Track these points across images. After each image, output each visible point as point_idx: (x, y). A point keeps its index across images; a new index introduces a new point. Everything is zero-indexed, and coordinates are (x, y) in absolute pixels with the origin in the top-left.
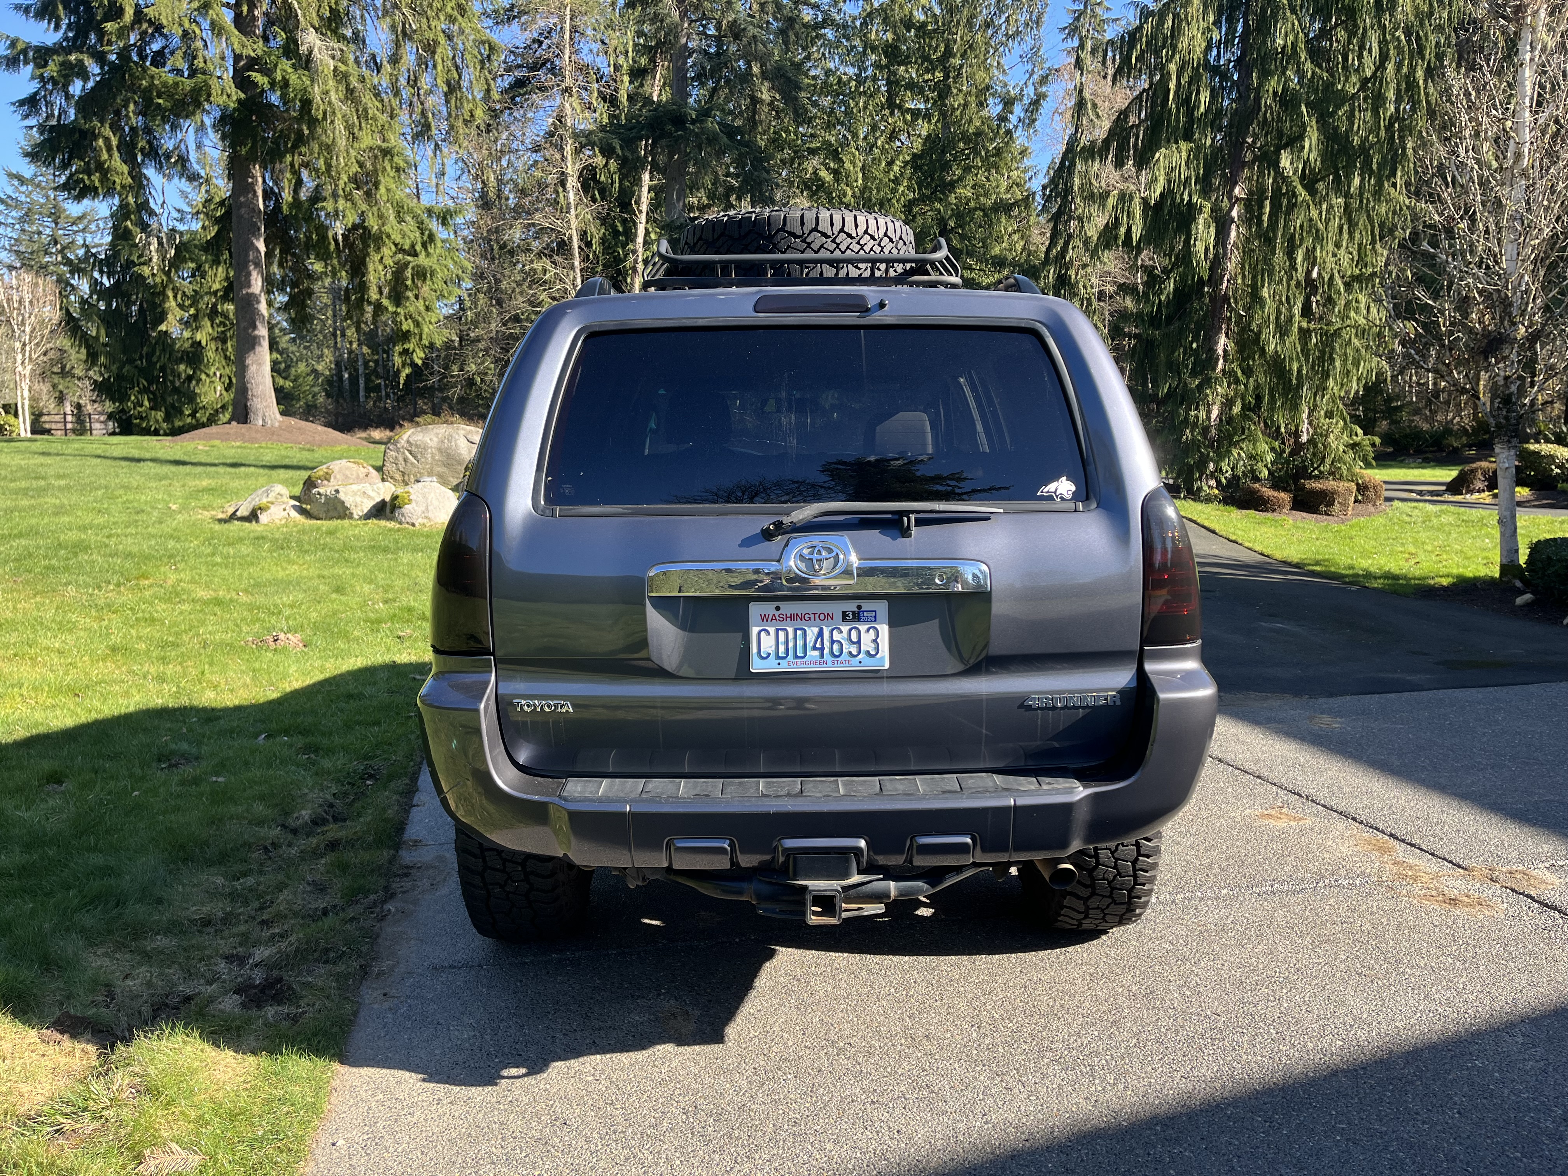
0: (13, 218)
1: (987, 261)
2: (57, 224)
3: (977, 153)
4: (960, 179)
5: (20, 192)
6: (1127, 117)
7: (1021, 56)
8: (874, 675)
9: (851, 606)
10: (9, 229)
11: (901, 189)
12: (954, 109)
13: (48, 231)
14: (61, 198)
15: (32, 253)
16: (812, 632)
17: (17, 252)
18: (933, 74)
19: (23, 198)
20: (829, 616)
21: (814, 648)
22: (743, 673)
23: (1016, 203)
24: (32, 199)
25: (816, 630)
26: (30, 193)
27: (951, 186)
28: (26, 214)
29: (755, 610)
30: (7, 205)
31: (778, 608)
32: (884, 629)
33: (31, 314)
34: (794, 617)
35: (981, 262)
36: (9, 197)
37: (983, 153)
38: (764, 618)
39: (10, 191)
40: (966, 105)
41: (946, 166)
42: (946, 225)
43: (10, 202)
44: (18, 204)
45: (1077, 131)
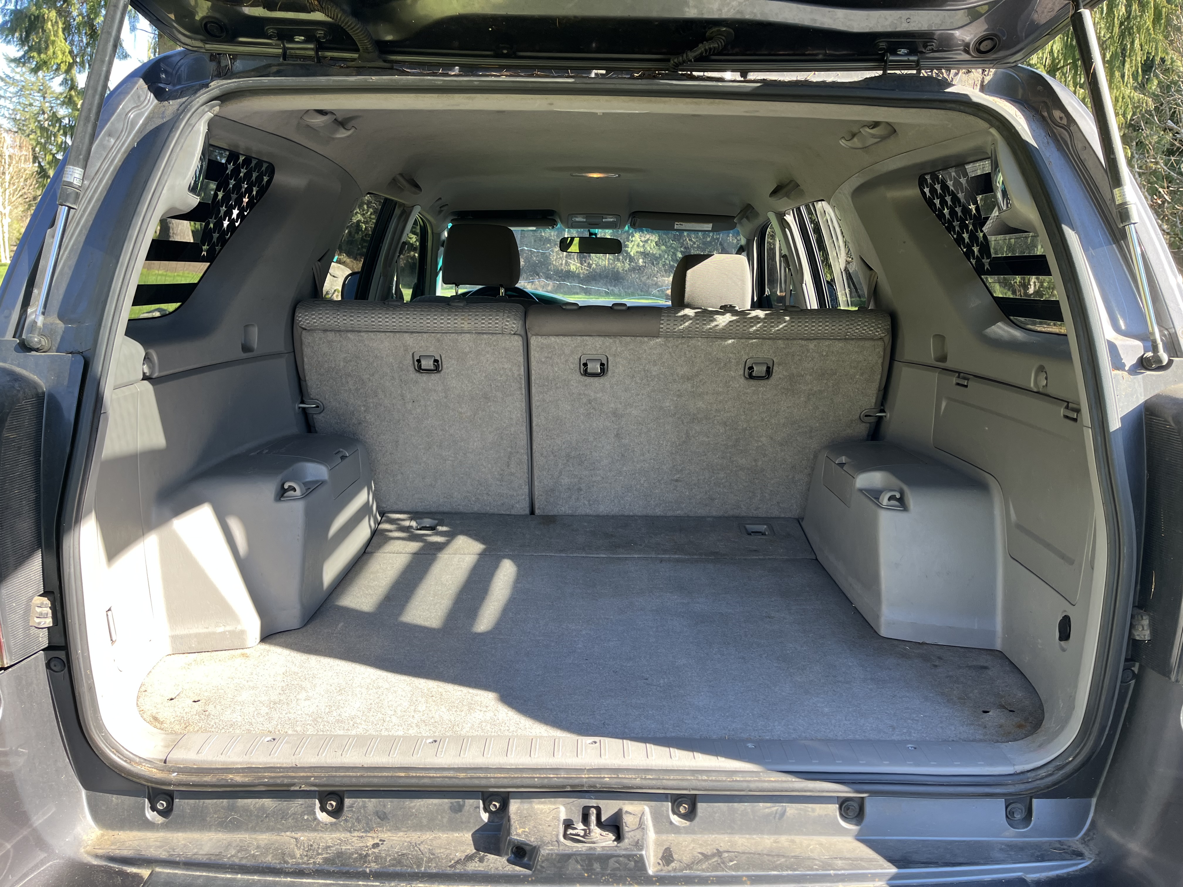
0: (10, 92)
2: (44, 98)
5: (16, 73)
10: (8, 101)
13: (37, 103)
14: (47, 78)
15: (25, 121)
17: (15, 120)
19: (17, 77)
24: (25, 78)
26: (24, 73)
28: (21, 90)
30: (6, 83)
33: (9, 165)
36: (8, 76)
39: (8, 72)
43: (8, 80)
44: (15, 82)
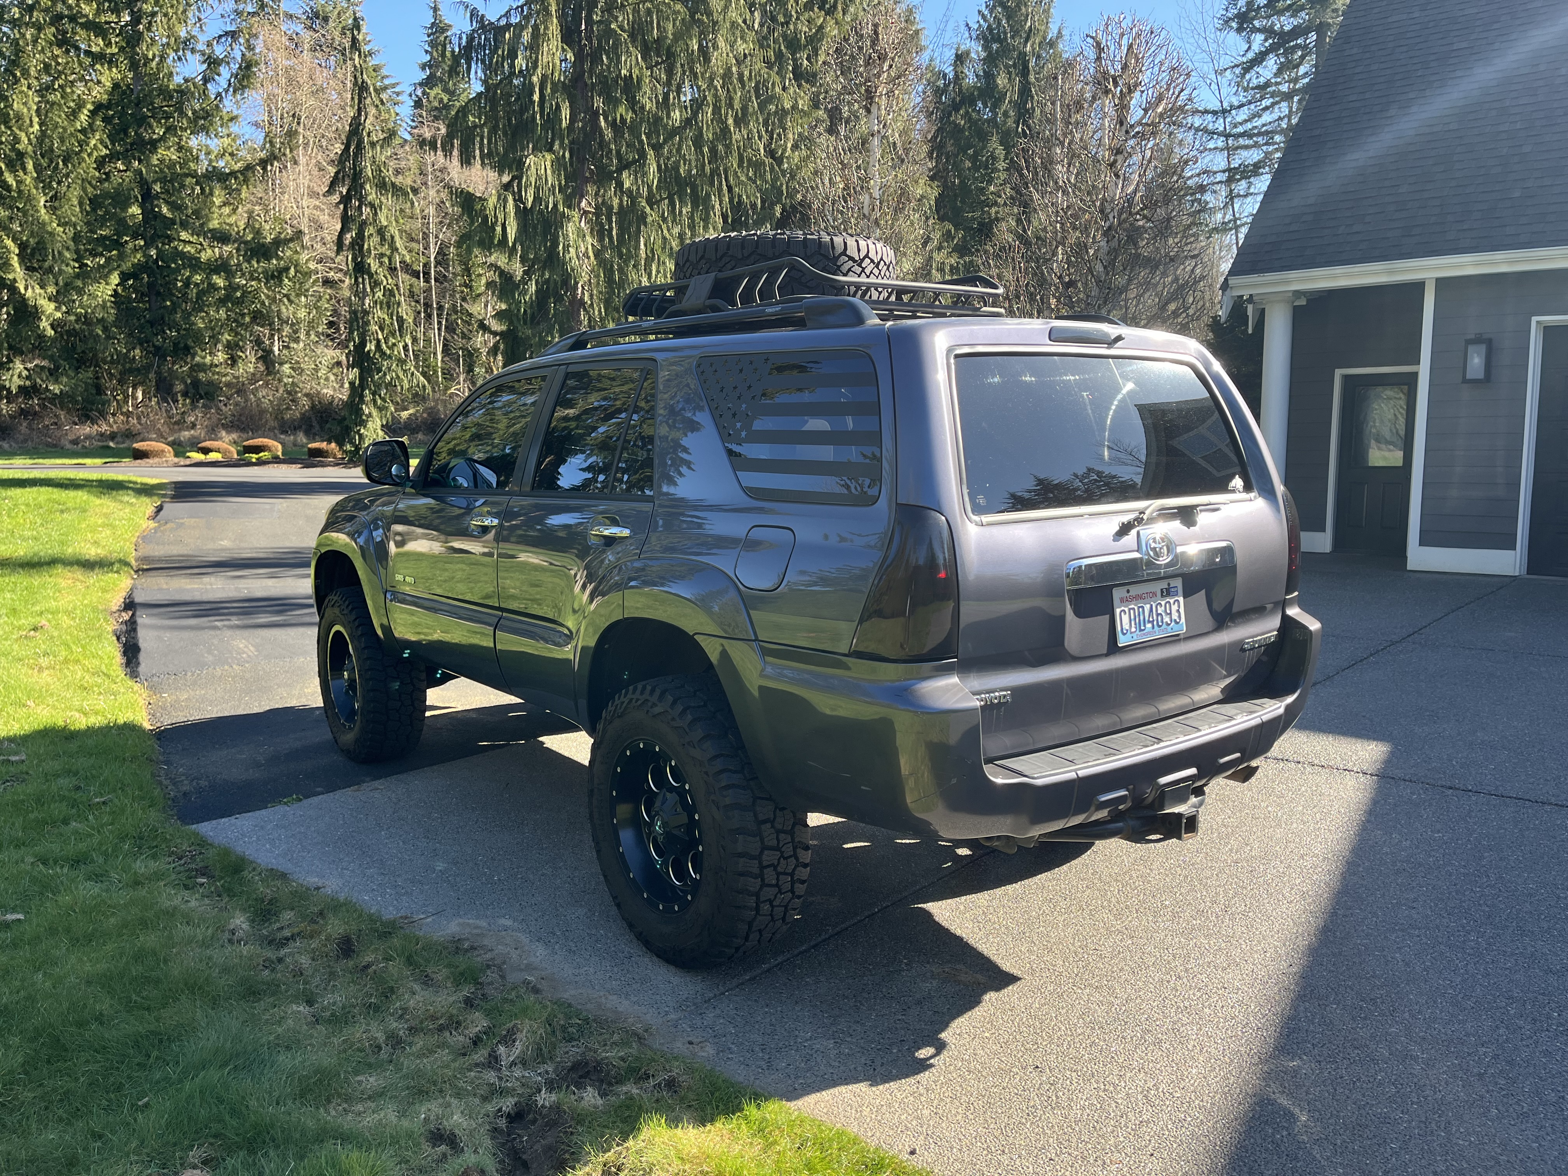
1: (205, 234)
3: (182, 114)
4: (163, 139)
6: (465, 116)
7: (222, 16)
8: (1175, 639)
9: (1163, 585)
11: (93, 142)
12: (148, 61)
16: (1147, 607)
18: (119, 16)
20: (1155, 594)
21: (1149, 622)
22: (1113, 648)
23: (233, 174)
25: (1148, 606)
27: (153, 145)
29: (1118, 594)
31: (1128, 591)
32: (1181, 599)
34: (1138, 597)
35: (198, 235)
37: (190, 114)
38: (1122, 600)
40: (163, 58)
41: (142, 121)
42: (149, 189)
45: (360, 114)
